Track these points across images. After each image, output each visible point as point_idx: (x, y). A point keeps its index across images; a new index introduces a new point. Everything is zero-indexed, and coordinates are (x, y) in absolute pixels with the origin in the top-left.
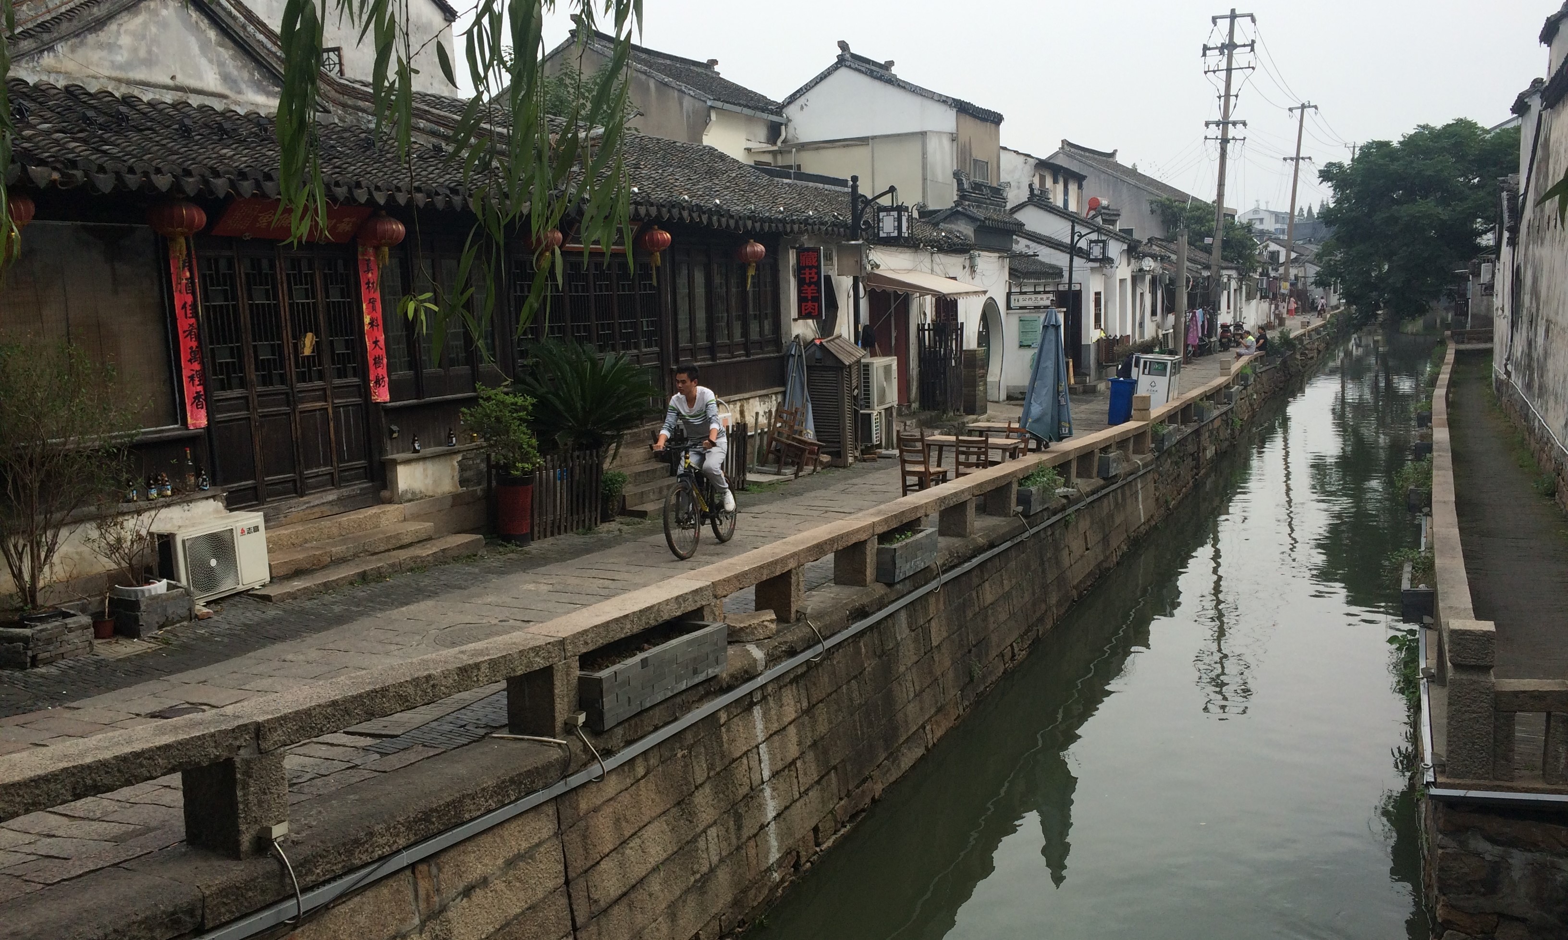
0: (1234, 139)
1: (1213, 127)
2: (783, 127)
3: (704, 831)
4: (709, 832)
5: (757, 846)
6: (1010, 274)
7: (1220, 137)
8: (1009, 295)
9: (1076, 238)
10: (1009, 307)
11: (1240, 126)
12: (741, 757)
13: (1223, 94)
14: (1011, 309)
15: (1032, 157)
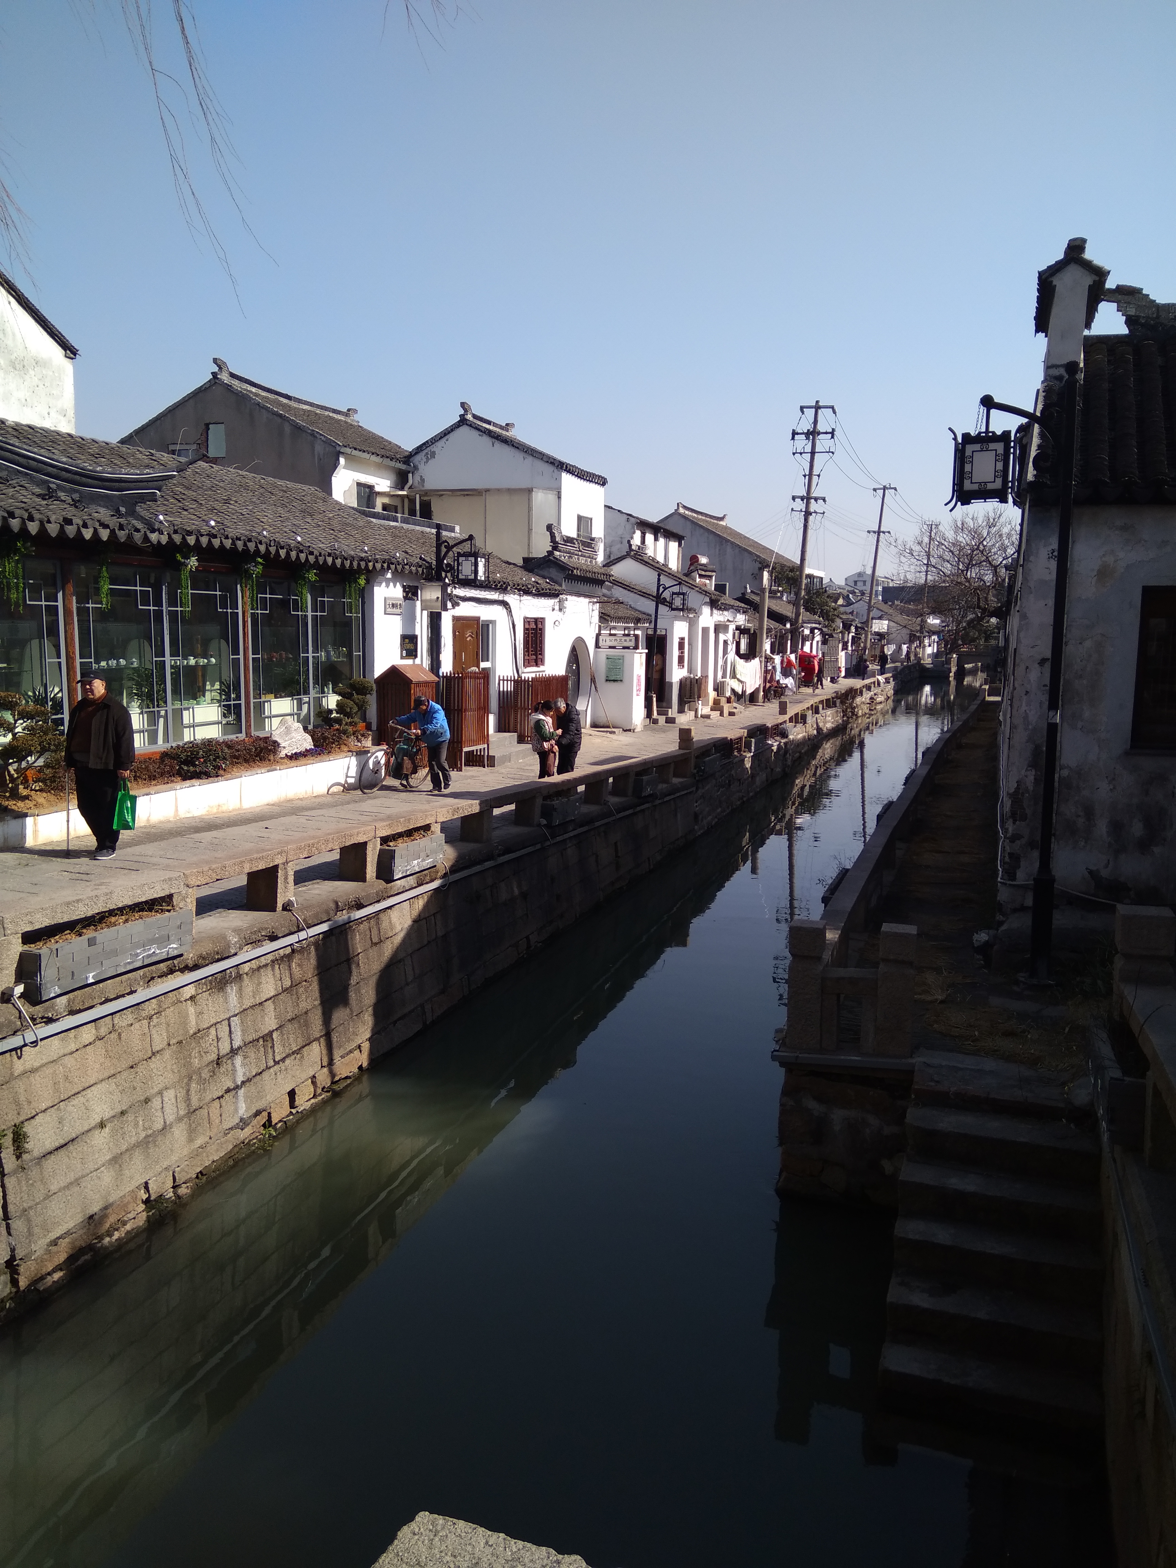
0: (815, 512)
1: (798, 500)
2: (410, 475)
3: (160, 1093)
4: (165, 1093)
5: (221, 1107)
6: (600, 617)
7: (804, 510)
8: (598, 635)
9: (661, 589)
10: (597, 646)
11: (820, 502)
12: (208, 1028)
13: (807, 473)
14: (600, 648)
15: (634, 517)
